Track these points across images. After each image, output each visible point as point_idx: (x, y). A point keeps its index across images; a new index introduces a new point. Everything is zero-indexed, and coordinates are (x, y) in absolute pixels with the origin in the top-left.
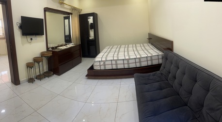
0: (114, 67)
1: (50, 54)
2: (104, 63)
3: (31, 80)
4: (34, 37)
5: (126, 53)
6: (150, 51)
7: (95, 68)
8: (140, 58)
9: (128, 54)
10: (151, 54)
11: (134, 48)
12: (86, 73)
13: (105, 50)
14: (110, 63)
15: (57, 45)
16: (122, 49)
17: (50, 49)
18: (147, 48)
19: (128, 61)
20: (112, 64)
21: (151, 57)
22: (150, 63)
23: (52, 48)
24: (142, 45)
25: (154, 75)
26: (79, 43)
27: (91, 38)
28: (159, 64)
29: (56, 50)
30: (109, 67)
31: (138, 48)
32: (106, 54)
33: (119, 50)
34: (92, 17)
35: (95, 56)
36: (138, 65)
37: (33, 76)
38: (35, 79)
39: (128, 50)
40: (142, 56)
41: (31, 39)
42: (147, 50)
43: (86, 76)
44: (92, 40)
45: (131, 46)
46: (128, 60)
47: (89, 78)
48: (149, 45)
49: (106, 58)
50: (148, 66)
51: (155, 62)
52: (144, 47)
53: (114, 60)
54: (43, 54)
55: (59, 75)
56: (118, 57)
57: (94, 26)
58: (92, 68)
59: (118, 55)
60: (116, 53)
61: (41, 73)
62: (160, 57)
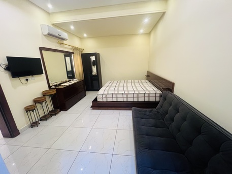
0: (115, 100)
1: (54, 92)
2: (106, 96)
3: (34, 125)
4: (30, 78)
5: (125, 88)
6: (147, 88)
7: (98, 100)
8: (138, 94)
9: (127, 89)
10: (149, 91)
11: (133, 84)
12: (91, 105)
13: (107, 85)
14: (111, 96)
15: (60, 83)
16: (122, 84)
17: (53, 87)
18: (145, 84)
19: (127, 96)
20: (113, 97)
21: (149, 94)
22: (146, 99)
23: (55, 86)
24: (140, 81)
25: (150, 111)
26: (82, 78)
27: (93, 74)
28: (155, 102)
29: (60, 87)
30: (110, 100)
31: (136, 84)
32: (108, 88)
33: (119, 85)
34: (94, 57)
35: (98, 90)
36: (136, 100)
37: (37, 119)
38: (40, 122)
39: (127, 85)
40: (140, 92)
41: (27, 80)
42: (145, 87)
43: (91, 107)
44: (95, 76)
45: (129, 81)
46: (127, 94)
47: (93, 109)
48: (147, 81)
49: (108, 92)
50: (144, 102)
51: (152, 99)
52: (142, 83)
53: (114, 94)
54: (45, 94)
55: (66, 111)
56: (118, 91)
57: (97, 63)
58: (96, 100)
59: (118, 89)
60: (116, 88)
61: (46, 113)
62: (158, 95)
